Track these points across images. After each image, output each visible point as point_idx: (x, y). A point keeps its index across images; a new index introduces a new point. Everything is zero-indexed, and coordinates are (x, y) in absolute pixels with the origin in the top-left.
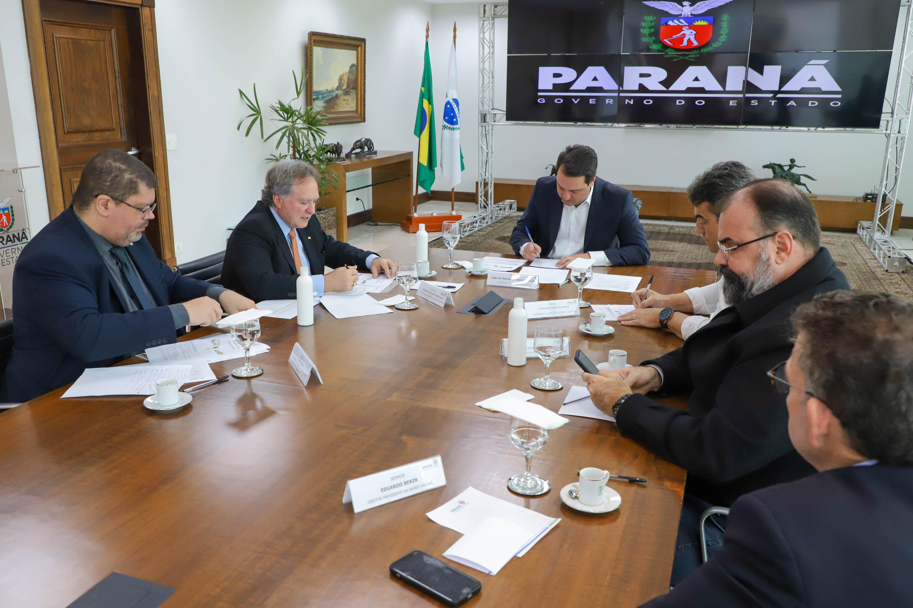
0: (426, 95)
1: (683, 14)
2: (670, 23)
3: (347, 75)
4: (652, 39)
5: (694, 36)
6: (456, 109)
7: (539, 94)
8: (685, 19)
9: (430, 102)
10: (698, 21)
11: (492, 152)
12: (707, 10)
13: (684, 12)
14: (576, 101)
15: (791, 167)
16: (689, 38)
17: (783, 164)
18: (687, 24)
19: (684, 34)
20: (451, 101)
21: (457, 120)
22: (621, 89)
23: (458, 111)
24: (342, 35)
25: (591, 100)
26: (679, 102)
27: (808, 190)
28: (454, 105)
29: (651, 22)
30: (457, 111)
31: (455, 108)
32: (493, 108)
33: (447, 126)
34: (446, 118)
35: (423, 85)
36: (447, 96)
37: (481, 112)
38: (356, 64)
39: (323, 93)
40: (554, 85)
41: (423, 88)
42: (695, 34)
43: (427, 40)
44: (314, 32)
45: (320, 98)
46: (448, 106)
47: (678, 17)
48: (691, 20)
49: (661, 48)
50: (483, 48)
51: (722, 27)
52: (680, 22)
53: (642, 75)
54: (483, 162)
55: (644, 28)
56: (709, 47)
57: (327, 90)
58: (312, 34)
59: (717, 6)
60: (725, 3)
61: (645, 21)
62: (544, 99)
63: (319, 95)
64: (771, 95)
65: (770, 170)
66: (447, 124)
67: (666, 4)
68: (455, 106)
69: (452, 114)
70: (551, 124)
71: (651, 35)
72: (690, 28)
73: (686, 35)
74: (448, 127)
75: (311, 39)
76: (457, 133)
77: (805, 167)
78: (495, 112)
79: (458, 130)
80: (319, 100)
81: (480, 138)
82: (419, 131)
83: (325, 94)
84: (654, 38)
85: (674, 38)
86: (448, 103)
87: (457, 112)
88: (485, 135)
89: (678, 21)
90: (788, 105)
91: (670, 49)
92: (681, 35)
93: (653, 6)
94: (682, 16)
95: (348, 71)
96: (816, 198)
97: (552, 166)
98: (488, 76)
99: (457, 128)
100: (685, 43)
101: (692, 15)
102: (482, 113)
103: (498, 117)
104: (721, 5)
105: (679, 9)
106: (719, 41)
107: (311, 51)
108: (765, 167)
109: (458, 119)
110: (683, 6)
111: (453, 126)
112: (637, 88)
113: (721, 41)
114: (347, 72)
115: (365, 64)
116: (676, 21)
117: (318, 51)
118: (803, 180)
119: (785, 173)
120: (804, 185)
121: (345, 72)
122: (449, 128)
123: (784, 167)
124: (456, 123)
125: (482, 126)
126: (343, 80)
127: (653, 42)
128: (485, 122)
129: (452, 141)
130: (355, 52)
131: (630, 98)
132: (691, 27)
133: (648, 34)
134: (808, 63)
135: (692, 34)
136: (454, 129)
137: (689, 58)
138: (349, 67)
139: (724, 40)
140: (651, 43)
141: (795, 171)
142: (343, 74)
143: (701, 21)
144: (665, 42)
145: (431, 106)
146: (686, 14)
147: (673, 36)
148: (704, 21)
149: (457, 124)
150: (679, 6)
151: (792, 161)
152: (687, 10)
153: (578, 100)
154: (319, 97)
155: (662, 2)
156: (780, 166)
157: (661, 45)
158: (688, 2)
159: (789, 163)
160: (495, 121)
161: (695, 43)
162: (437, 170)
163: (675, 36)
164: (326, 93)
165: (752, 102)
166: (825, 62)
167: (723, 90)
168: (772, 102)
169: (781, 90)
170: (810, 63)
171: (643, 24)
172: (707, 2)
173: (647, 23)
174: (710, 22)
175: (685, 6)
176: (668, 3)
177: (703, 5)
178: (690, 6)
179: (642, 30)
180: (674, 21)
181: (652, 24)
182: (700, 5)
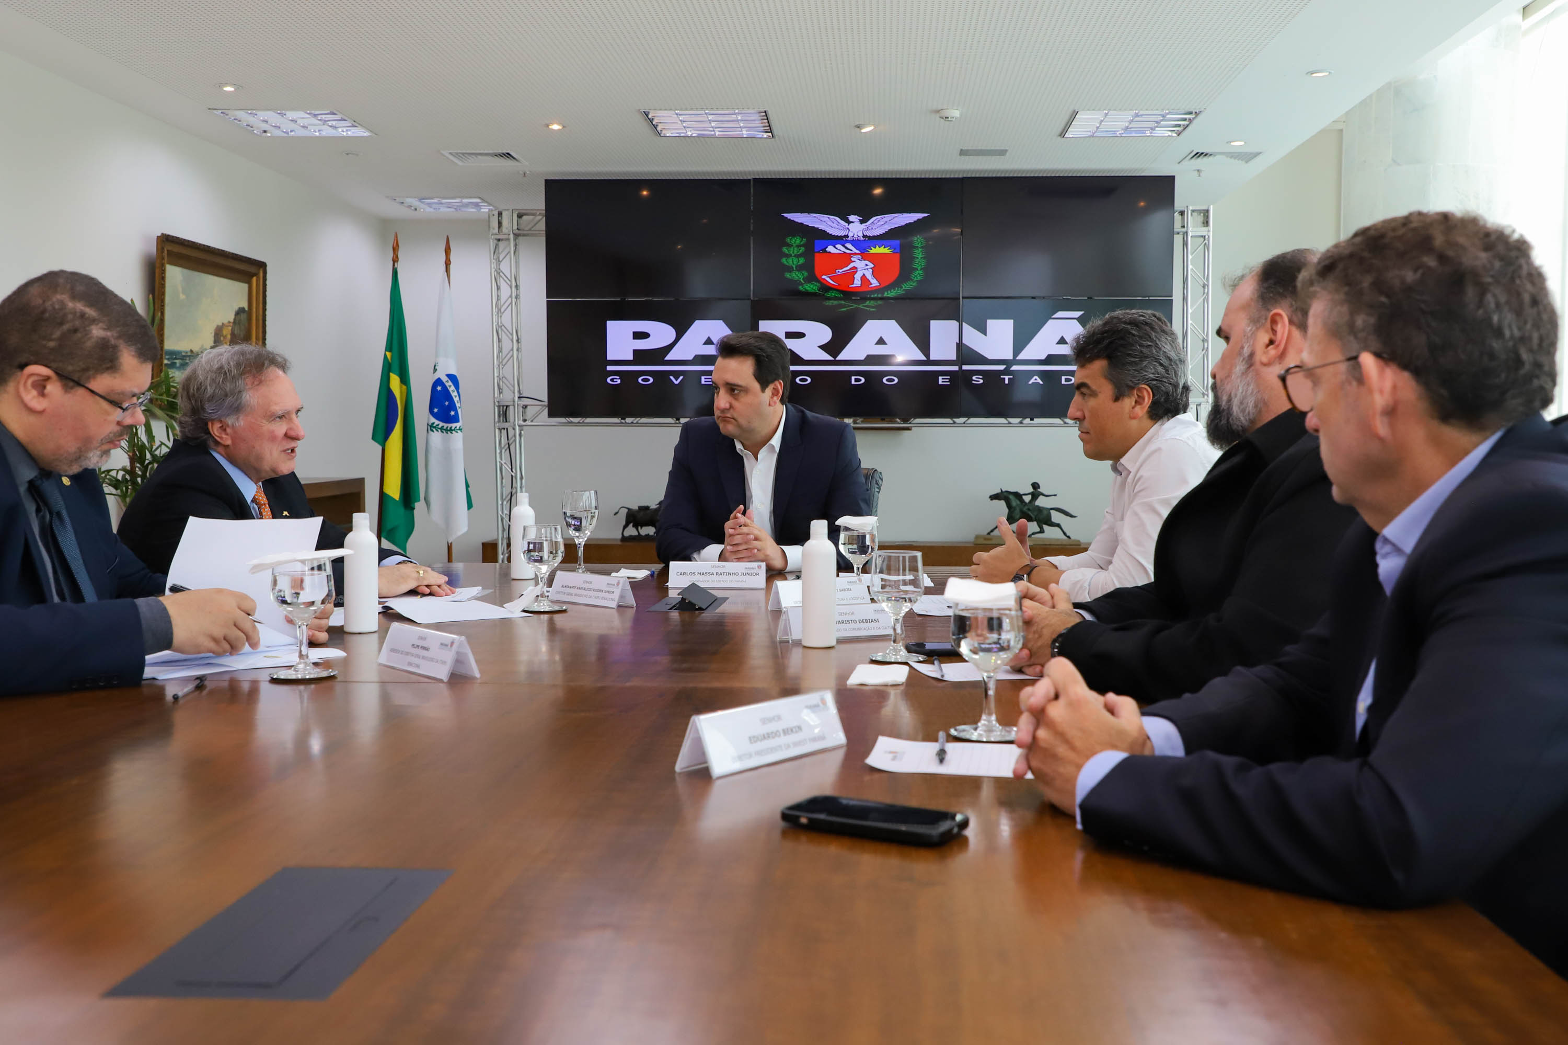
0: (396, 366)
1: (850, 235)
2: (830, 249)
3: (230, 328)
4: (803, 275)
5: (871, 270)
6: (454, 394)
7: (609, 368)
8: (855, 242)
9: (404, 379)
10: (875, 248)
11: (522, 478)
12: (889, 230)
13: (852, 232)
14: (676, 380)
15: (1035, 495)
16: (864, 275)
17: (1022, 493)
18: (858, 252)
19: (855, 268)
20: (445, 379)
21: (457, 413)
23: (458, 397)
24: (223, 249)
25: (701, 378)
26: (855, 379)
27: (1065, 534)
28: (450, 386)
29: (799, 246)
30: (456, 396)
31: (453, 391)
32: (521, 396)
33: (438, 425)
34: (436, 410)
35: (389, 348)
36: (435, 370)
37: (498, 402)
38: (246, 309)
39: (184, 356)
40: (635, 351)
41: (388, 354)
42: (871, 268)
43: (396, 266)
44: (169, 235)
45: (178, 365)
46: (439, 388)
47: (842, 239)
48: (864, 244)
49: (819, 290)
50: (498, 288)
51: (914, 257)
52: (847, 248)
53: (790, 335)
54: (504, 497)
55: (788, 256)
56: (897, 289)
57: (191, 351)
58: (166, 241)
59: (902, 224)
60: (916, 220)
61: (789, 246)
62: (618, 377)
63: (176, 359)
64: (1002, 367)
65: (1003, 503)
66: (437, 422)
67: (822, 219)
68: (452, 388)
69: (447, 403)
70: (632, 423)
71: (800, 268)
72: (864, 259)
73: (859, 270)
74: (440, 427)
75: (163, 249)
76: (457, 439)
77: (1055, 495)
78: (525, 402)
79: (459, 431)
80: (176, 368)
81: (498, 451)
82: (382, 432)
83: (188, 358)
84: (806, 274)
85: (839, 273)
86: (438, 382)
87: (456, 399)
88: (507, 446)
89: (843, 245)
90: (1030, 383)
91: (835, 292)
92: (850, 269)
93: (800, 222)
94: (849, 239)
95: (232, 320)
96: (1080, 545)
97: (627, 510)
98: (509, 337)
99: (458, 428)
100: (857, 282)
101: (864, 236)
102: (502, 404)
103: (531, 411)
104: (910, 223)
105: (844, 227)
106: (912, 280)
107: (163, 271)
108: (994, 497)
109: (459, 411)
110: (849, 222)
111: (450, 425)
113: (915, 279)
114: (229, 322)
115: (264, 310)
116: (839, 246)
117: (174, 274)
118: (1056, 517)
119: (1026, 507)
120: (1058, 525)
121: (226, 322)
122: (442, 429)
123: (1024, 497)
124: (456, 419)
125: (500, 430)
126: (223, 336)
127: (803, 279)
128: (506, 422)
129: (447, 454)
130: (245, 287)
132: (864, 255)
134: (1052, 315)
135: (867, 267)
136: (451, 430)
137: (866, 306)
138: (234, 313)
139: (919, 278)
140: (800, 281)
141: (1041, 502)
142: (223, 324)
143: (880, 247)
144: (824, 279)
145: (404, 387)
146: (855, 236)
147: (837, 271)
148: (884, 248)
149: (457, 421)
150: (842, 222)
151: (1035, 486)
152: (856, 228)
153: (681, 378)
154: (175, 363)
155: (814, 215)
156: (1018, 496)
157: (818, 285)
158: (856, 216)
159: (1031, 490)
160: (525, 420)
161: (875, 283)
162: (419, 507)
163: (841, 271)
164: (189, 356)
165: (974, 378)
166: (1078, 314)
167: (925, 359)
168: (1004, 378)
169: (1017, 358)
170: (1054, 316)
171: (785, 250)
172: (888, 217)
173: (792, 249)
174: (895, 249)
175: (852, 222)
176: (825, 217)
177: (882, 222)
178: (861, 223)
179: (784, 260)
180: (837, 246)
181: (801, 251)
182: (876, 221)
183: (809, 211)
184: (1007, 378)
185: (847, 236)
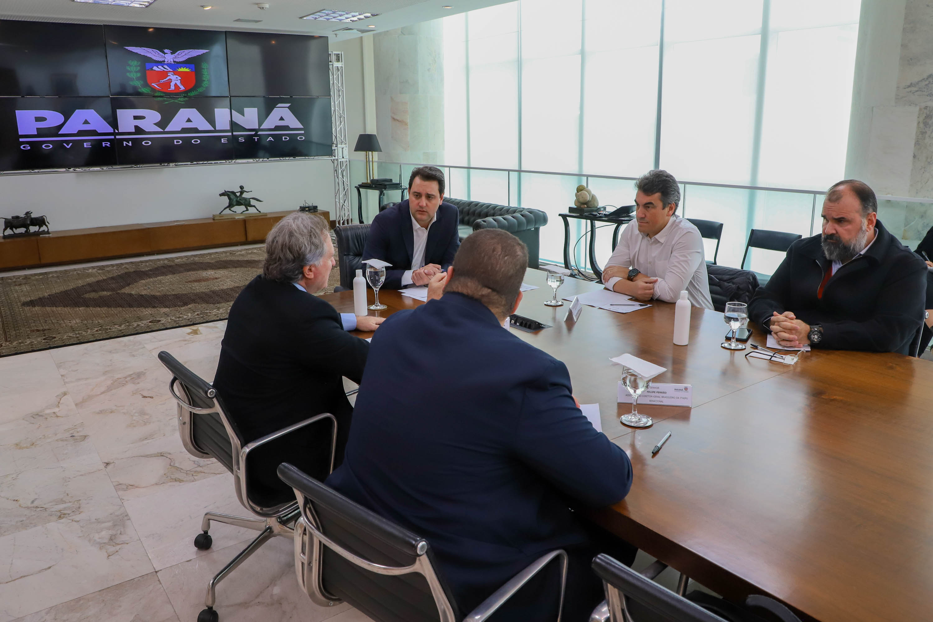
1: (166, 60)
2: (155, 68)
4: (141, 83)
5: (180, 81)
7: (22, 140)
8: (169, 65)
10: (181, 68)
12: (188, 58)
14: (68, 145)
15: (242, 192)
16: (176, 83)
17: (235, 191)
18: (171, 70)
19: (170, 79)
22: (116, 131)
25: (85, 144)
26: (177, 141)
27: (258, 210)
29: (136, 66)
40: (38, 130)
42: (180, 80)
47: (161, 63)
48: (175, 66)
49: (151, 92)
51: (203, 74)
52: (164, 68)
53: (136, 118)
55: (130, 72)
56: (195, 91)
59: (195, 55)
60: (202, 53)
61: (130, 66)
62: (27, 145)
64: (253, 133)
65: (226, 198)
67: (148, 51)
71: (138, 79)
72: (175, 74)
77: (251, 191)
89: (162, 66)
90: (268, 140)
91: (160, 93)
92: (168, 80)
93: (136, 52)
94: (165, 63)
100: (172, 88)
101: (174, 62)
104: (199, 55)
105: (162, 56)
106: (203, 87)
108: (221, 195)
110: (165, 53)
112: (133, 130)
119: (239, 199)
120: (255, 207)
123: (236, 194)
127: (141, 85)
131: (127, 140)
132: (176, 73)
133: (135, 78)
135: (177, 79)
137: (179, 101)
139: (207, 85)
140: (139, 87)
143: (183, 68)
144: (153, 85)
146: (169, 61)
147: (160, 81)
148: (186, 68)
150: (161, 53)
151: (242, 187)
152: (169, 57)
153: (71, 144)
155: (144, 48)
156: (233, 193)
157: (150, 89)
158: (169, 50)
159: (240, 190)
161: (182, 88)
163: (162, 81)
165: (240, 139)
166: (288, 105)
167: (214, 129)
168: (255, 139)
169: (261, 128)
170: (277, 106)
171: (128, 68)
172: (186, 51)
173: (132, 68)
174: (192, 69)
175: (167, 53)
176: (150, 50)
177: (183, 54)
178: (172, 54)
179: (128, 74)
180: (159, 67)
181: (138, 69)
182: (181, 53)
183: (141, 46)
184: (256, 138)
185: (164, 61)
